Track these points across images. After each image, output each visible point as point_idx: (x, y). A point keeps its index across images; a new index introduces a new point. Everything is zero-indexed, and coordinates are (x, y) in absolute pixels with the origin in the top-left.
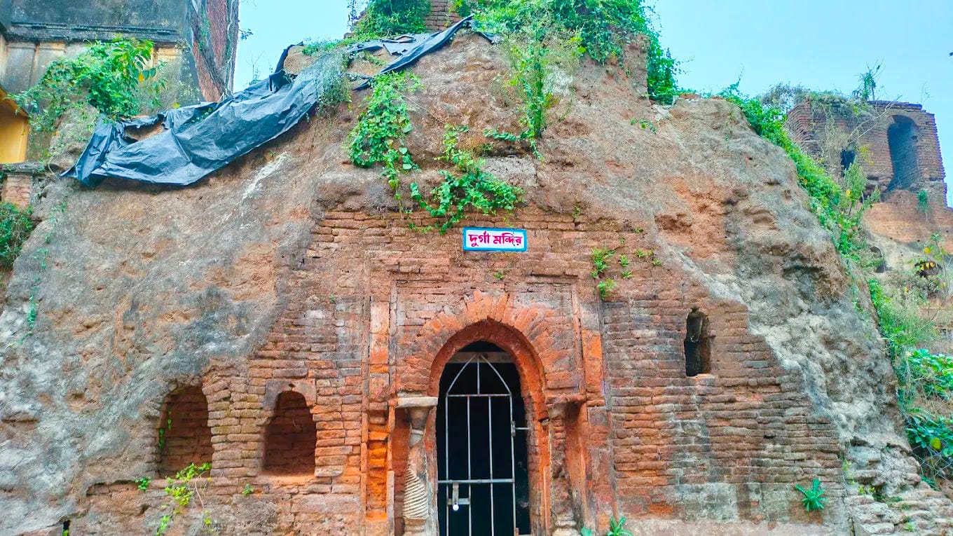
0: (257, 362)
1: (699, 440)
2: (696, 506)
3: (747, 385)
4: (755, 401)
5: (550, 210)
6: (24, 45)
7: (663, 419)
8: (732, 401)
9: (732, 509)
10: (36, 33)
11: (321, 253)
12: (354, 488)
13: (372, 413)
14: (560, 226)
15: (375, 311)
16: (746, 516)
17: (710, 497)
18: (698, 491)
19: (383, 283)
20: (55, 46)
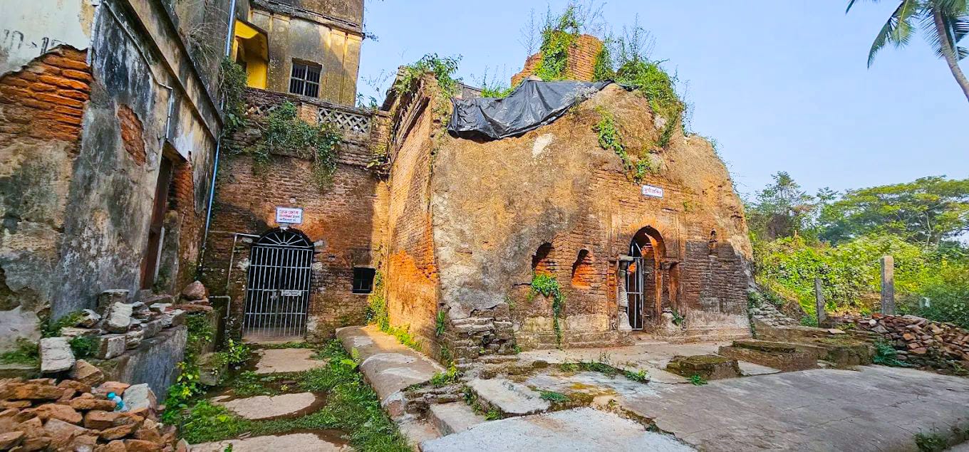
0: (572, 235)
1: (710, 281)
2: (709, 306)
3: (725, 261)
4: (726, 267)
5: (670, 181)
6: (265, 13)
7: (700, 272)
8: (721, 267)
9: (718, 308)
10: (272, 7)
11: (593, 189)
12: (604, 292)
13: (611, 262)
14: (673, 189)
15: (613, 217)
16: (721, 311)
17: (712, 303)
18: (709, 300)
19: (617, 205)
20: (283, 18)
